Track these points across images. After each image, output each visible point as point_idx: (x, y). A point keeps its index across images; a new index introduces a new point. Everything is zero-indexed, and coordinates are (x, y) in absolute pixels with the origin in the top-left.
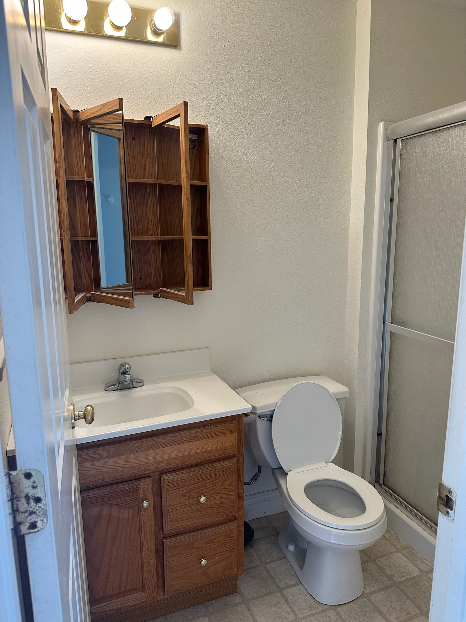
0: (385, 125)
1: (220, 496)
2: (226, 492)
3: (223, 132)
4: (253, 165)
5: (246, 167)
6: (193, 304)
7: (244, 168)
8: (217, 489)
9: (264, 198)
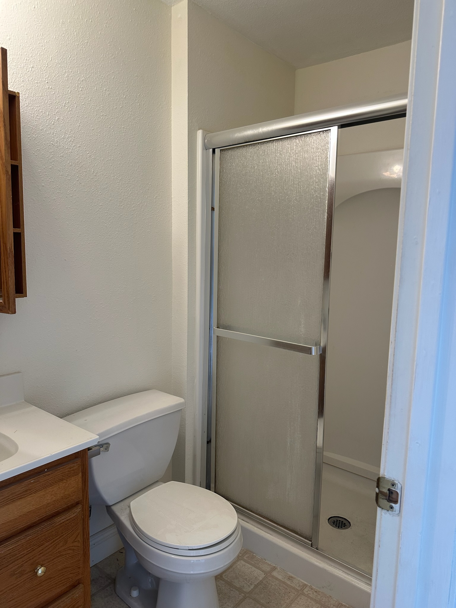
0: (203, 133)
1: (62, 559)
2: (69, 552)
3: (34, 107)
4: (71, 152)
5: (62, 153)
6: (15, 313)
7: (60, 154)
8: (57, 551)
9: (85, 192)
